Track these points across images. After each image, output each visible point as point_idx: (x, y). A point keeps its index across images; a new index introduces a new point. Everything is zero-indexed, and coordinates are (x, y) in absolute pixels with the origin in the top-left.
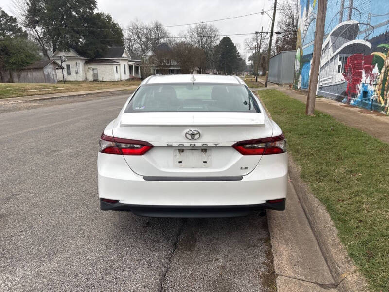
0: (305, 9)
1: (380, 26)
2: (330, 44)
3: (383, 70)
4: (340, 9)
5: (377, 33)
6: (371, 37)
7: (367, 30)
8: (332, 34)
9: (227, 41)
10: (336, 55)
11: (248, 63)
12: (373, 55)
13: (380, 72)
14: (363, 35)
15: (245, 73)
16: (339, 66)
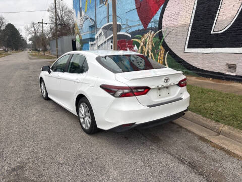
0: (79, 12)
1: (135, 26)
2: (103, 34)
3: (140, 48)
4: (106, 15)
5: (133, 29)
6: (130, 31)
7: (126, 28)
8: (103, 28)
9: (10, 27)
10: (108, 40)
11: (29, 43)
12: (133, 41)
13: (138, 49)
14: (125, 30)
15: (28, 49)
16: (112, 46)
